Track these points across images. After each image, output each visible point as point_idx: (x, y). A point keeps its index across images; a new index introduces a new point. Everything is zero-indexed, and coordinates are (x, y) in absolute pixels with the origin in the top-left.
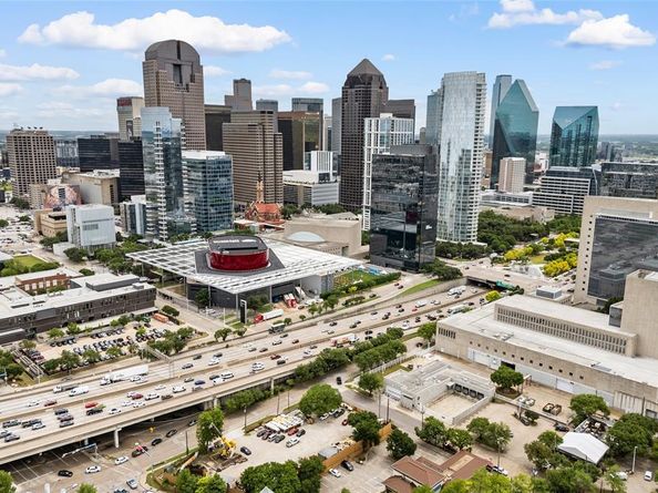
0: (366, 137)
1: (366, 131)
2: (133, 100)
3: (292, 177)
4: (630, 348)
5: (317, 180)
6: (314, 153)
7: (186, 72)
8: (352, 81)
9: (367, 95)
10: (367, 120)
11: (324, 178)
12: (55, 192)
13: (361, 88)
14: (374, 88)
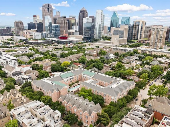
0: (83, 21)
1: (83, 20)
2: (37, 16)
3: (70, 31)
4: (112, 43)
5: (75, 31)
6: (74, 26)
7: (50, 10)
8: (81, 12)
9: (84, 14)
10: (83, 18)
11: (76, 31)
12: (25, 33)
13: (82, 13)
14: (85, 13)
